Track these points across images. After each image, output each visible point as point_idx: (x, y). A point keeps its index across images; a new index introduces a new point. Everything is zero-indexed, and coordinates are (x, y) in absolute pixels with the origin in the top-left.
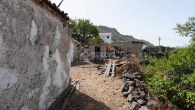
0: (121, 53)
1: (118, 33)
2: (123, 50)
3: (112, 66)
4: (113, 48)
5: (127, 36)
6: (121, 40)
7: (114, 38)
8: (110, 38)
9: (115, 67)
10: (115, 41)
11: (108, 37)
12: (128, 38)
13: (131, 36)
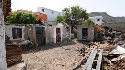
0: (112, 33)
1: (109, 16)
2: (114, 30)
3: (97, 56)
4: (103, 29)
5: (118, 18)
6: (112, 21)
7: (104, 20)
8: (101, 20)
9: (103, 58)
10: (105, 22)
11: (99, 20)
12: (119, 19)
13: (123, 17)
